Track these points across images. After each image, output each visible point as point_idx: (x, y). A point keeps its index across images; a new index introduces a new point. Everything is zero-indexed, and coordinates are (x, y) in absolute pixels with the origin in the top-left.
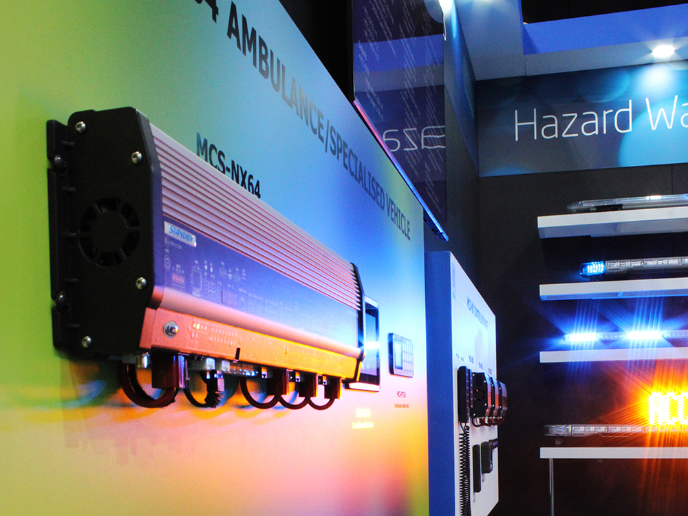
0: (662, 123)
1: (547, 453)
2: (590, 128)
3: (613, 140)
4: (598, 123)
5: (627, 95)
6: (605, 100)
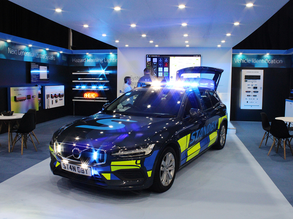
0: (89, 61)
1: (73, 100)
2: (81, 61)
3: (83, 63)
4: (82, 61)
5: (85, 57)
6: (83, 58)
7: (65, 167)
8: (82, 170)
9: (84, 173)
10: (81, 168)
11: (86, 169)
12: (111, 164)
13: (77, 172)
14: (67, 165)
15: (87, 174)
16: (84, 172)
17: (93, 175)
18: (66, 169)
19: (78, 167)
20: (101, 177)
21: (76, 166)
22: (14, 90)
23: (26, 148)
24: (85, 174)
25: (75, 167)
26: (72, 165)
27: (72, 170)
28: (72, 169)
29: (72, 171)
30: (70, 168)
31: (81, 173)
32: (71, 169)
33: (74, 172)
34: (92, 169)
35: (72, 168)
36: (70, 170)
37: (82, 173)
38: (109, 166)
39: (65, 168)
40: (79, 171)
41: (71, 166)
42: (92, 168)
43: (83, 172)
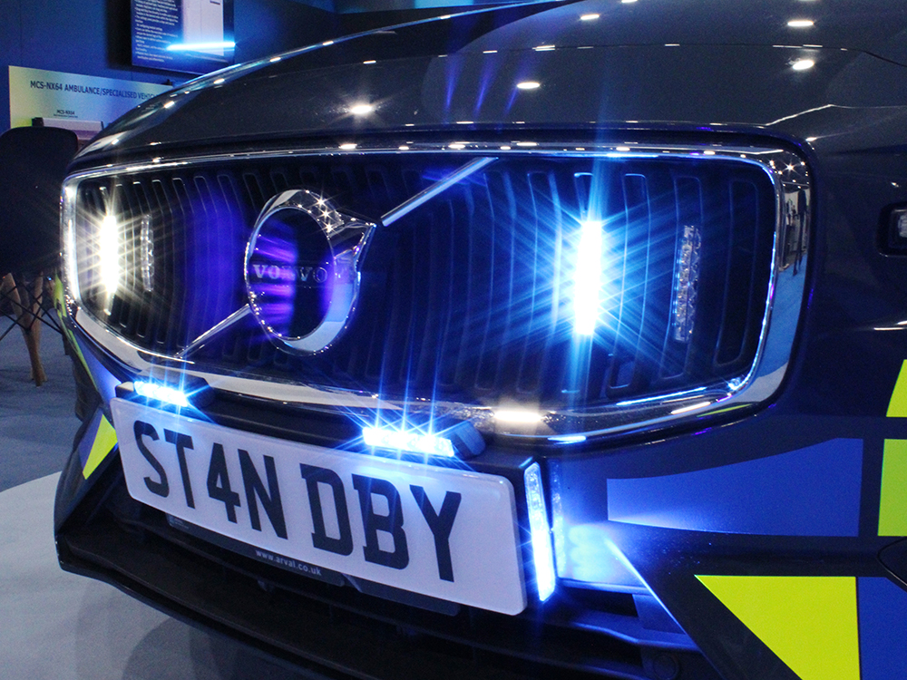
7: (156, 478)
8: (373, 523)
9: (399, 559)
10: (366, 486)
11: (437, 502)
12: (892, 412)
13: (298, 548)
14: (183, 442)
15: (446, 572)
16: (400, 539)
17: (545, 589)
18: (173, 507)
19: (313, 476)
20: (683, 641)
21: (290, 456)
22: (33, 84)
23: (38, 384)
24: (419, 578)
25: (269, 462)
26: (234, 440)
27: (242, 512)
28: (231, 500)
29: (240, 532)
30: (214, 492)
31: (355, 566)
32: (220, 507)
33: (265, 540)
34: (534, 496)
35: (237, 484)
36: (209, 516)
37: (373, 554)
38: (856, 446)
39: (161, 489)
40: (333, 531)
41: (218, 451)
42: (532, 473)
43: (386, 542)
